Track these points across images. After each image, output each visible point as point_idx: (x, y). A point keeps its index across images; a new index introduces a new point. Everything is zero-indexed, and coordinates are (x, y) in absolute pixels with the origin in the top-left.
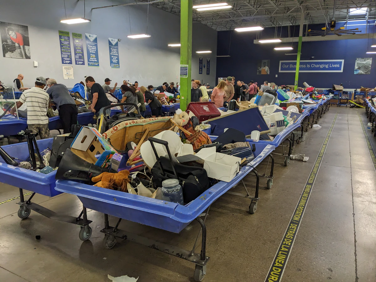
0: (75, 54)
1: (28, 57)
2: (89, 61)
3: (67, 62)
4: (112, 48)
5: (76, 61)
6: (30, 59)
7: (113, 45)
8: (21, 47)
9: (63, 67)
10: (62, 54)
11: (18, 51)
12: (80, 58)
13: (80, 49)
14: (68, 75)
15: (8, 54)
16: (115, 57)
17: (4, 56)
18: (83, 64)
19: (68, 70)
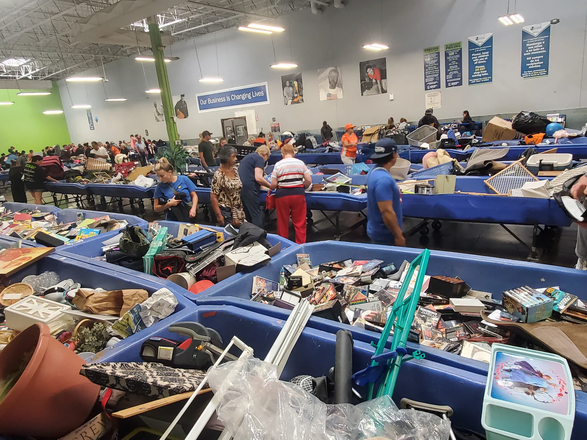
0: (447, 73)
1: (384, 91)
2: (470, 77)
3: (431, 87)
4: (530, 43)
5: (447, 83)
6: (386, 92)
7: (534, 37)
8: (378, 81)
9: (426, 95)
10: (425, 78)
11: (375, 87)
12: (455, 76)
13: (455, 65)
14: (433, 104)
15: (366, 92)
16: (537, 57)
17: (362, 95)
18: (460, 84)
19: (432, 97)
